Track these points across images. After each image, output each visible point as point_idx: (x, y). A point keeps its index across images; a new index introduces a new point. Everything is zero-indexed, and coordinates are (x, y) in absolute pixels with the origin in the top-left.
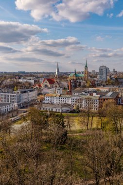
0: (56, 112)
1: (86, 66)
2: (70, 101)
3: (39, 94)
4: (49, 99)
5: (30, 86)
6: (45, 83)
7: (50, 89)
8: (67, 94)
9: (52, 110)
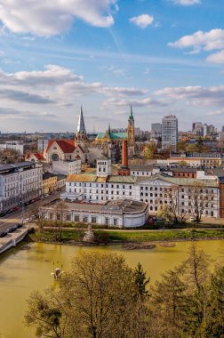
0: (106, 227)
1: (132, 118)
2: (135, 194)
3: (46, 176)
4: (78, 188)
5: (16, 158)
6: (52, 151)
7: (71, 164)
8: (120, 174)
9: (94, 220)
